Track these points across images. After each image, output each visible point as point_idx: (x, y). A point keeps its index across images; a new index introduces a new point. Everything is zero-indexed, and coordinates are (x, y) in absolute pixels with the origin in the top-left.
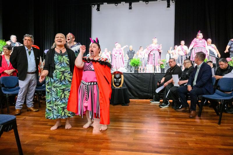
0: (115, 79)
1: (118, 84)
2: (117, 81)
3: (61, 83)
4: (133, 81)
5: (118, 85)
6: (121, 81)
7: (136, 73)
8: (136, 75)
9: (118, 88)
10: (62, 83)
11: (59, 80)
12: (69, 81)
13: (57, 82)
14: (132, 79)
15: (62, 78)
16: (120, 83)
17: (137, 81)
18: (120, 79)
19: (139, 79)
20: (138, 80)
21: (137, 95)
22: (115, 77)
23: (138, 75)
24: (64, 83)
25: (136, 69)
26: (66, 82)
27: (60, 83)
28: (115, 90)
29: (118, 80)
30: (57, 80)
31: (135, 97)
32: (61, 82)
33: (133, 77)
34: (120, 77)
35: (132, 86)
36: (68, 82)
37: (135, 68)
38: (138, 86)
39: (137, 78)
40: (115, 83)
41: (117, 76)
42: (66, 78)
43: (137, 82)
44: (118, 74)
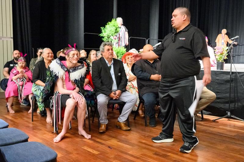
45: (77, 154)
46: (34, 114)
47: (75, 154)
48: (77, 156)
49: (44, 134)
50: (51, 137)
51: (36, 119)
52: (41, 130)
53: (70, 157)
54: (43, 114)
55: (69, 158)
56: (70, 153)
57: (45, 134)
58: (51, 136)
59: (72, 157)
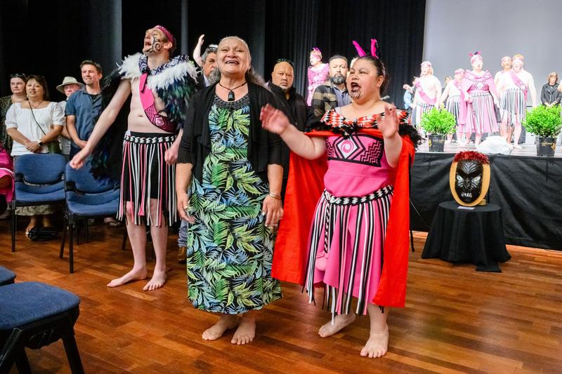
0: (460, 179)
1: (469, 195)
2: (465, 183)
3: (225, 200)
4: (532, 184)
5: (469, 198)
6: (480, 184)
7: (543, 159)
8: (544, 163)
9: (470, 207)
10: (227, 199)
11: (218, 191)
12: (249, 194)
13: (213, 195)
14: (528, 177)
15: (228, 183)
16: (476, 193)
17: (547, 188)
18: (479, 178)
19: (552, 179)
20: (550, 184)
21: (543, 235)
22: (460, 172)
23: (550, 165)
24: (233, 199)
25: (544, 144)
26: (238, 198)
27: (221, 200)
28: (457, 216)
29: (470, 183)
30: (213, 191)
31: (537, 241)
32: (224, 195)
33: (532, 170)
34: (479, 172)
35: (525, 201)
36: (246, 199)
37: (542, 140)
38: (548, 203)
39: (547, 174)
40: (459, 190)
41: (469, 167)
42: (239, 184)
43: (545, 191)
44: (469, 160)
45: (113, 304)
46: (16, 238)
47: (109, 304)
48: (111, 307)
49: (39, 274)
50: (55, 278)
51: (21, 247)
52: (32, 266)
53: (98, 310)
54: (34, 237)
55: (95, 313)
56: (97, 304)
57: (41, 273)
58: (56, 276)
59: (102, 310)
